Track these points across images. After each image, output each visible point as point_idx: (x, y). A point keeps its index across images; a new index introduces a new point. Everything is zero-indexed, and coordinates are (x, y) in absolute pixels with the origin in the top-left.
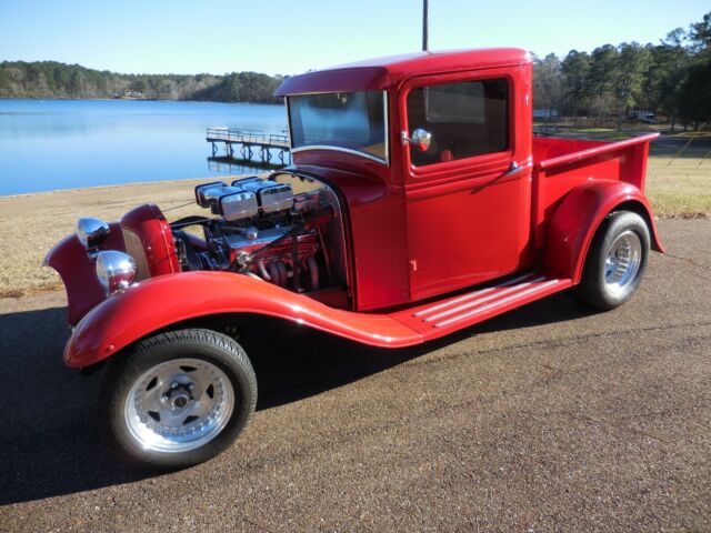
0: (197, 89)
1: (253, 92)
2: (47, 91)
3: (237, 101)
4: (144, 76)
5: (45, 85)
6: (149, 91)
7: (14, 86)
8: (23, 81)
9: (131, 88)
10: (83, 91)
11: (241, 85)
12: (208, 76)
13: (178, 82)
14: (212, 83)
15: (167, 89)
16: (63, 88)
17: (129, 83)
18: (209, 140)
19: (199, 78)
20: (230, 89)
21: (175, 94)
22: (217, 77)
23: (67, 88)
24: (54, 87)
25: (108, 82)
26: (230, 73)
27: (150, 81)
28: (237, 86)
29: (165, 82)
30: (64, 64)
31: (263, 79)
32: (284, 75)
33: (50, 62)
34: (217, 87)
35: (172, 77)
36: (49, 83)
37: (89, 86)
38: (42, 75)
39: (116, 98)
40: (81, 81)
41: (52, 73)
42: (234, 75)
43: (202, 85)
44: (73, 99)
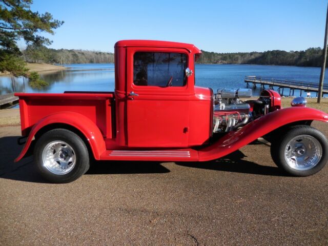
0: (250, 59)
1: (277, 60)
3: (268, 64)
4: (228, 54)
6: (229, 60)
9: (221, 59)
10: (202, 61)
11: (271, 56)
12: (256, 53)
13: (242, 56)
14: (257, 55)
15: (237, 59)
17: (221, 57)
18: (246, 81)
19: (252, 54)
20: (266, 59)
21: (240, 61)
22: (260, 53)
25: (213, 57)
26: (266, 51)
27: (230, 56)
28: (270, 57)
29: (236, 56)
31: (283, 53)
32: (295, 51)
34: (260, 58)
35: (239, 54)
37: (205, 59)
39: (215, 63)
40: (202, 57)
42: (268, 52)
43: (253, 57)
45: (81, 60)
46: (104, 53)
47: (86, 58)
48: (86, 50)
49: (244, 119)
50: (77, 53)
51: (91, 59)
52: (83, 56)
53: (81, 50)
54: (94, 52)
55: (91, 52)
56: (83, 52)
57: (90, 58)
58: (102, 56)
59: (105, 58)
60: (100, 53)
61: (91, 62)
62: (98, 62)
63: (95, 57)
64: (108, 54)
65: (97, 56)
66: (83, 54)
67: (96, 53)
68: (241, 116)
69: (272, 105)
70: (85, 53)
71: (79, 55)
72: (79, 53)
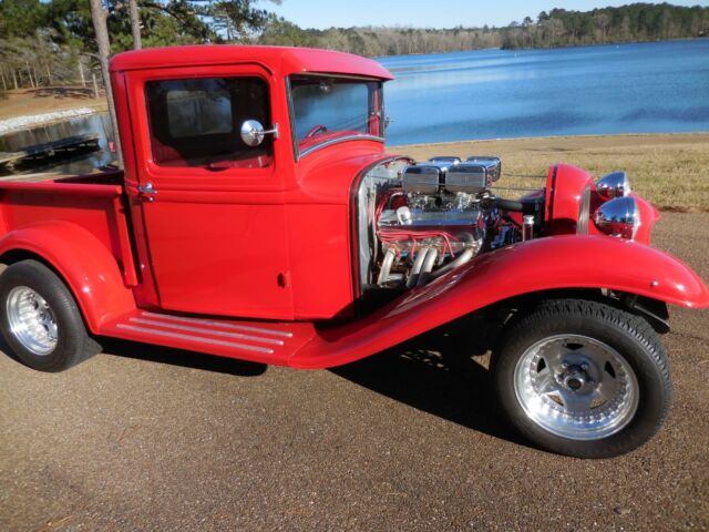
2: (628, 35)
5: (627, 28)
7: (598, 33)
8: (607, 27)
10: (664, 32)
16: (644, 31)
23: (649, 29)
24: (636, 30)
25: (696, 19)
30: (651, 5)
33: (638, 4)
36: (631, 27)
37: (672, 26)
38: (626, 19)
39: (701, 36)
40: (665, 21)
41: (637, 15)
44: (652, 41)
45: (370, 50)
46: (418, 32)
47: (380, 45)
48: (380, 26)
49: (459, 254)
50: (361, 35)
51: (391, 47)
52: (374, 42)
53: (370, 28)
54: (396, 31)
55: (391, 29)
56: (373, 30)
57: (388, 44)
58: (415, 38)
59: (421, 41)
60: (411, 31)
61: (391, 52)
62: (405, 52)
63: (400, 41)
64: (428, 31)
65: (403, 37)
66: (374, 35)
67: (403, 32)
68: (453, 245)
69: (546, 218)
70: (378, 34)
71: (366, 38)
72: (365, 34)
